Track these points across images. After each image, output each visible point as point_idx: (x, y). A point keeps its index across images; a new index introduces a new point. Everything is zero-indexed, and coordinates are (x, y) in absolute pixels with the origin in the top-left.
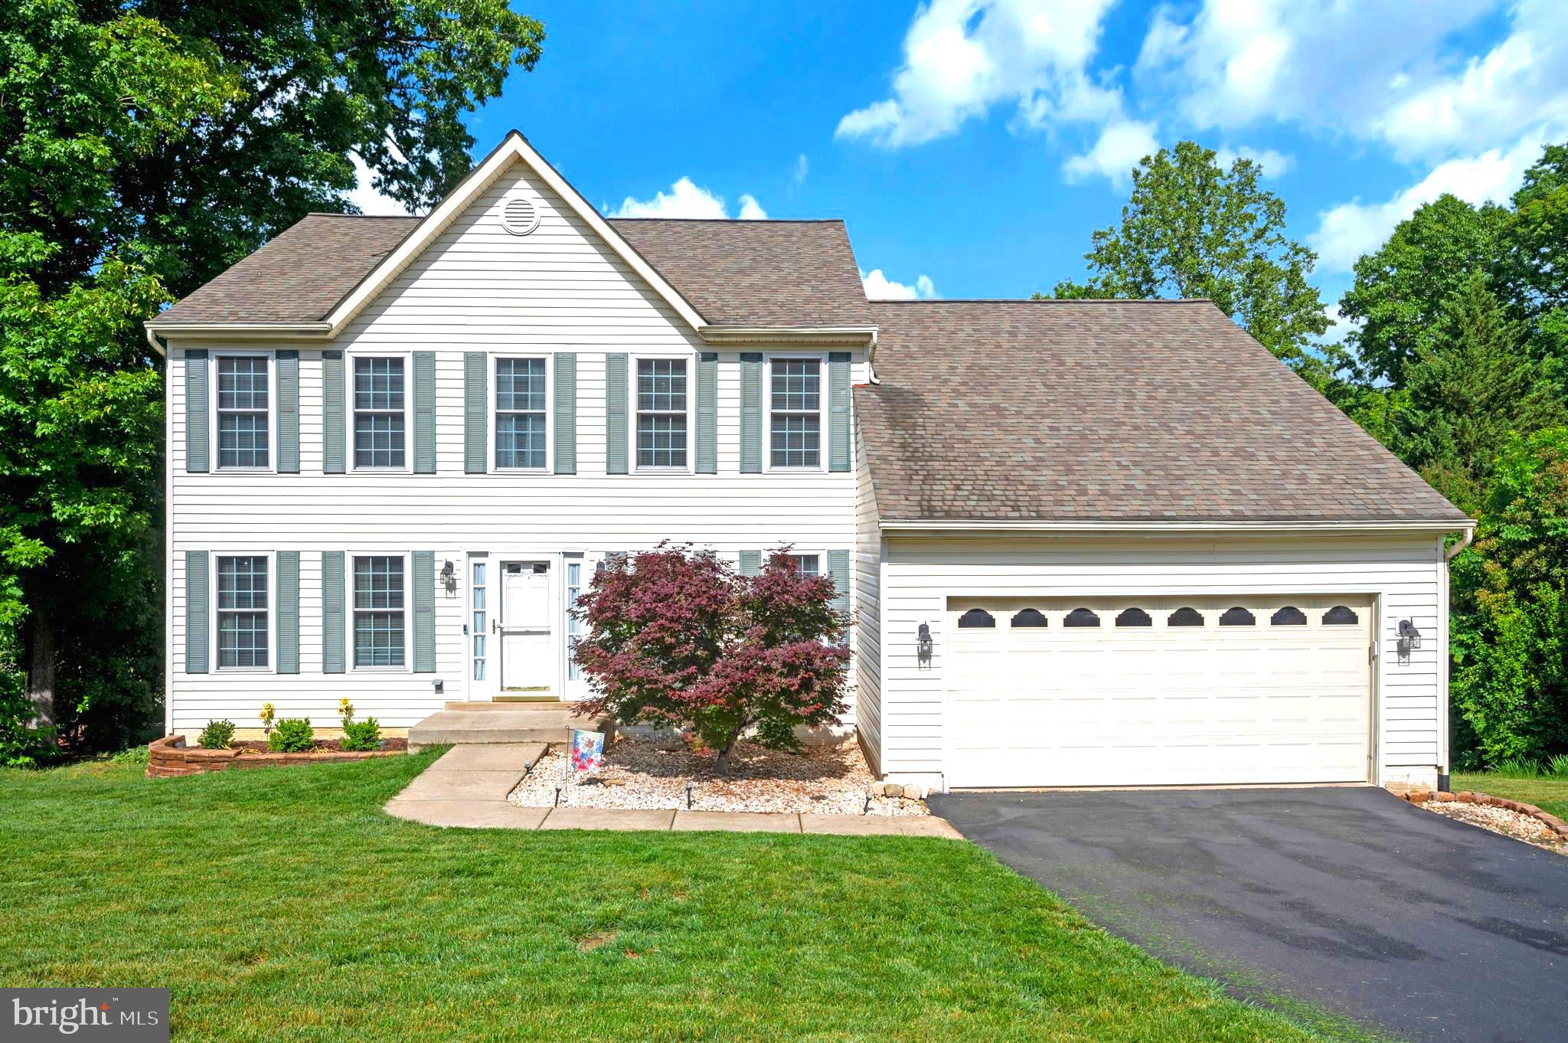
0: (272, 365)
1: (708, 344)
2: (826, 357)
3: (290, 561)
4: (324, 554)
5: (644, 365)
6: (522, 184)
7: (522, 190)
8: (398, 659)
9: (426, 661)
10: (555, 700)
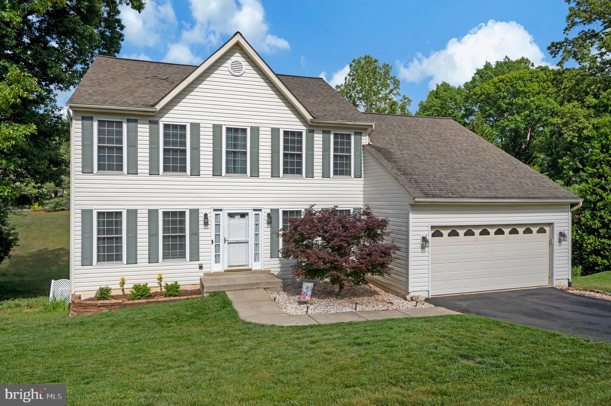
0: (125, 126)
1: (310, 126)
2: (353, 134)
3: (133, 214)
4: (149, 210)
5: (286, 133)
6: (237, 54)
7: (237, 57)
8: (183, 256)
9: (195, 256)
10: (250, 270)
